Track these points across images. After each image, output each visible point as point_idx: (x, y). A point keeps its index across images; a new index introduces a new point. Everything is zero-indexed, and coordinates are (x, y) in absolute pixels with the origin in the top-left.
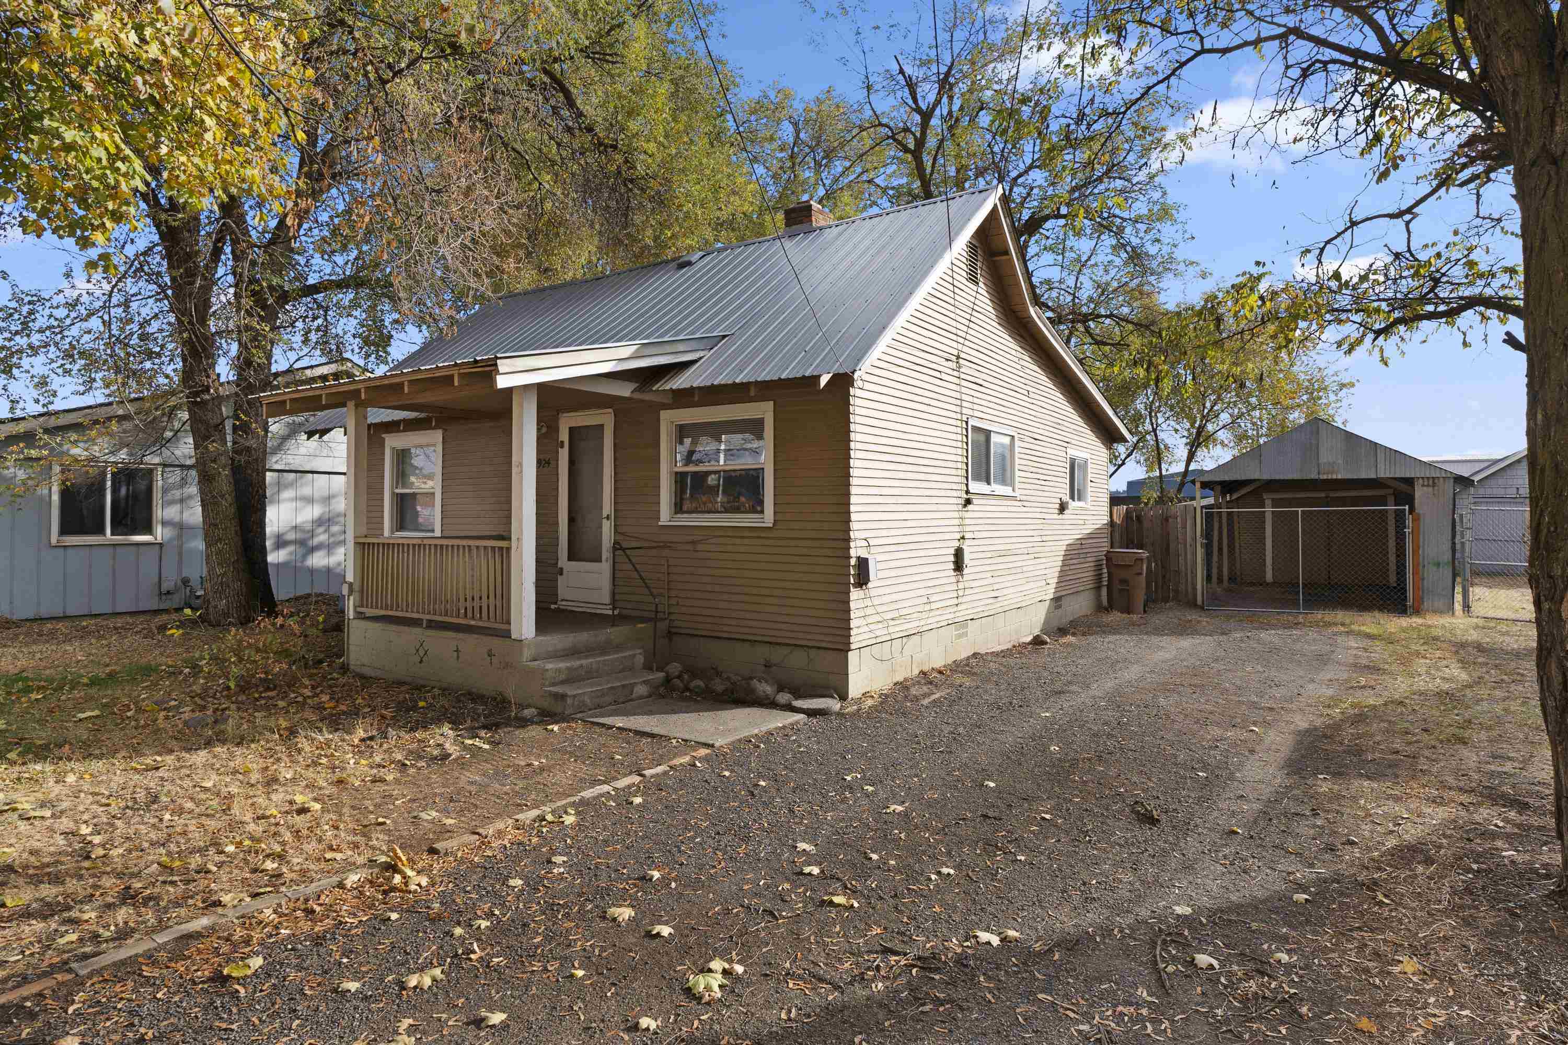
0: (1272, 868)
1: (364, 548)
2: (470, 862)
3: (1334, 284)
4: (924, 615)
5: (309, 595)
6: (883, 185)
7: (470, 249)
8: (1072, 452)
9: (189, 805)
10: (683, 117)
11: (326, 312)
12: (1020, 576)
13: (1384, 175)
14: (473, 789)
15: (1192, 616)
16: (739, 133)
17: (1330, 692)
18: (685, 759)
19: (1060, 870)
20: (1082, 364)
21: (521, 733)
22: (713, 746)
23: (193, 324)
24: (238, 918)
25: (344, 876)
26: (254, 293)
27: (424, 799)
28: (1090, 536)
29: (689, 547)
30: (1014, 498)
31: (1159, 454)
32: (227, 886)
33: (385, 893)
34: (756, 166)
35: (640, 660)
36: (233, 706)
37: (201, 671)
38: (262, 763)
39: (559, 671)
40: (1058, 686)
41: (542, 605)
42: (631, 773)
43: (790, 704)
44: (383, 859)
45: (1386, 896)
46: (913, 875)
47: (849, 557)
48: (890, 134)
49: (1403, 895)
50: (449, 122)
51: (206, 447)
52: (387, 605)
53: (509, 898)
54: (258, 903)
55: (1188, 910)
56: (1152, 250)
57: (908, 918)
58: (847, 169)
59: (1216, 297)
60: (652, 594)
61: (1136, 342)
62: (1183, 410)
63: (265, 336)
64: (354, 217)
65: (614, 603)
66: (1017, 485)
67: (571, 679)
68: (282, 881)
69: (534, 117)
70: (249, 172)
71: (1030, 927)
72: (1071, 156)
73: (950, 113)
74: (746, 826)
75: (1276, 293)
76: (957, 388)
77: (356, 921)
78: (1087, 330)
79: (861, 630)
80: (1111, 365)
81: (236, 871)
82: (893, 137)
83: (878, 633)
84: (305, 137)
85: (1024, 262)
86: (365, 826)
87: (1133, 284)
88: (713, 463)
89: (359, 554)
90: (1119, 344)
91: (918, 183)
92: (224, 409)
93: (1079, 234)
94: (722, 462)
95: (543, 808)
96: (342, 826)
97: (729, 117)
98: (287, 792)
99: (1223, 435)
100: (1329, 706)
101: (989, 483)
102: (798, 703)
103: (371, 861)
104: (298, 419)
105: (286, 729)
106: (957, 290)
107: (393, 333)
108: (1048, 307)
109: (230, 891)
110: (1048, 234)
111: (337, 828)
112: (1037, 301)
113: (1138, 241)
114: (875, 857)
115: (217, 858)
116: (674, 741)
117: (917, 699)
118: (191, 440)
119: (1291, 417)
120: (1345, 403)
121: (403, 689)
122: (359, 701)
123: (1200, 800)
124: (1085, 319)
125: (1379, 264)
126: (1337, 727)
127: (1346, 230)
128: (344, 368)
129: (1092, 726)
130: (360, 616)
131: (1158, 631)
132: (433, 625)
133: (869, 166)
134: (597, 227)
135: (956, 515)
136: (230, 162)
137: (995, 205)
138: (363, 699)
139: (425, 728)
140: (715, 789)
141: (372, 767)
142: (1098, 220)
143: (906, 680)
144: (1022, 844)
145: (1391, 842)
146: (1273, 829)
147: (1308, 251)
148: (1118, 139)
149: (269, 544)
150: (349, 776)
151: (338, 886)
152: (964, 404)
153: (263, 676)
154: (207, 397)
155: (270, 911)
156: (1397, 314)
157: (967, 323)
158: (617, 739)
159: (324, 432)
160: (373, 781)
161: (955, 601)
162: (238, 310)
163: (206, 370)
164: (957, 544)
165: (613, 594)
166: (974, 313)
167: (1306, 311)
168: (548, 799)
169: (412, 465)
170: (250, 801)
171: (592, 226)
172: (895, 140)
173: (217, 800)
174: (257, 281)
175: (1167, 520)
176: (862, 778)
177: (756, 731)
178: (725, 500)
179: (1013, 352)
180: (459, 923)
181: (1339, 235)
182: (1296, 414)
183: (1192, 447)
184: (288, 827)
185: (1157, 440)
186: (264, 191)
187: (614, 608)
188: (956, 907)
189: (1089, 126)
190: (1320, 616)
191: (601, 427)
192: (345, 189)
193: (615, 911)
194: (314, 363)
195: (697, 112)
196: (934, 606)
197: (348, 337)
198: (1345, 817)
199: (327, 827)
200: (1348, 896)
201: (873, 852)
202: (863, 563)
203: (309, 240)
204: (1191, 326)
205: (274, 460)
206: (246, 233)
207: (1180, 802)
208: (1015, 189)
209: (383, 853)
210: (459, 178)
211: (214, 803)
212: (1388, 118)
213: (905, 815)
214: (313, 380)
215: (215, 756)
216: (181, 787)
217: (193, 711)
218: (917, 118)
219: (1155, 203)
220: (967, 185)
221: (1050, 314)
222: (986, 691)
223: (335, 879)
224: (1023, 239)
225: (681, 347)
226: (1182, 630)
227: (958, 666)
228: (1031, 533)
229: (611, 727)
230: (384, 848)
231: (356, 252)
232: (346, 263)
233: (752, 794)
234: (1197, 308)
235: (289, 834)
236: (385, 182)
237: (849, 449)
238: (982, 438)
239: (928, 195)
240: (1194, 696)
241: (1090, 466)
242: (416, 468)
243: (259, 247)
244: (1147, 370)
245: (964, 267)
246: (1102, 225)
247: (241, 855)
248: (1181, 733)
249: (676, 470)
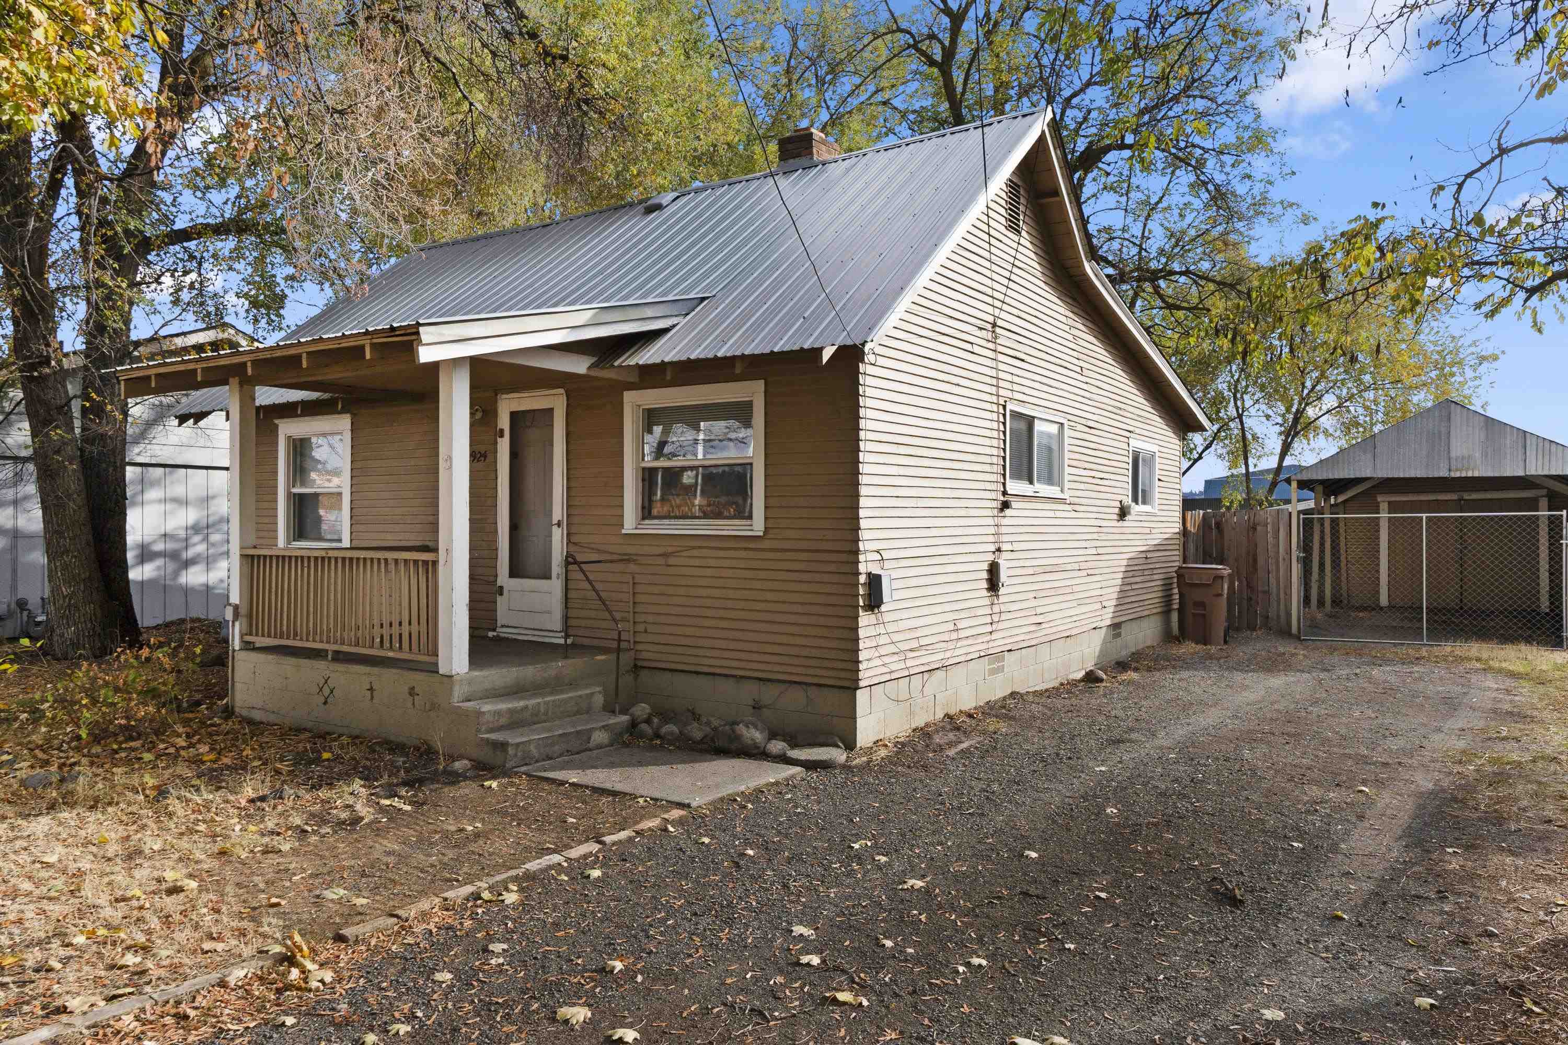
0: (1387, 964)
1: (251, 561)
2: (387, 952)
3: (1474, 231)
4: (951, 645)
5: (182, 621)
6: (902, 107)
7: (384, 187)
8: (1136, 444)
9: (27, 886)
10: (652, 21)
11: (200, 264)
12: (1070, 597)
13: (1547, 88)
14: (391, 860)
15: (1284, 647)
16: (722, 41)
17: (1461, 744)
18: (652, 823)
19: (1118, 961)
20: (1149, 333)
21: (450, 792)
22: (689, 806)
23: (26, 278)
24: (88, 1028)
25: (226, 972)
26: (105, 240)
27: (329, 873)
28: (1158, 548)
29: (661, 561)
30: (1062, 501)
31: (1245, 446)
32: (74, 988)
33: (279, 991)
34: (742, 83)
35: (599, 700)
36: (85, 761)
37: (43, 716)
38: (121, 831)
39: (498, 713)
40: (1116, 734)
41: (476, 633)
42: (587, 840)
43: (785, 754)
44: (277, 949)
45: (1536, 1003)
46: (935, 966)
47: (858, 574)
48: (911, 41)
49: (1558, 1003)
50: (353, 23)
51: (47, 434)
52: (282, 632)
53: (435, 997)
54: (115, 1008)
55: (1279, 1015)
56: (1241, 189)
57: (930, 1020)
58: (858, 87)
59: (1322, 248)
60: (614, 620)
61: (1219, 305)
62: (1276, 391)
63: (121, 295)
64: (235, 144)
65: (567, 630)
66: (1067, 485)
67: (516, 722)
68: (146, 979)
69: (463, 18)
70: (92, 83)
71: (1081, 1033)
72: (1140, 70)
73: (987, 15)
74: (730, 905)
75: (1399, 242)
76: (993, 364)
77: (241, 1028)
78: (1157, 290)
79: (871, 664)
80: (1186, 334)
81: (86, 968)
82: (915, 46)
83: (894, 667)
84: (165, 36)
85: (1078, 204)
86: (254, 909)
87: (1215, 233)
88: (689, 457)
89: (247, 569)
90: (1195, 308)
91: (946, 105)
92: (69, 387)
93: (1147, 167)
94: (700, 456)
95: (479, 884)
96: (224, 909)
97: (709, 20)
98: (154, 867)
99: (1326, 422)
100: (1460, 762)
101: (1031, 482)
102: (795, 754)
103: (261, 952)
104: (166, 400)
105: (154, 788)
106: (993, 241)
107: (288, 291)
108: (1108, 263)
109: (78, 994)
110: (1108, 169)
111: (218, 911)
112: (1094, 254)
113: (1224, 177)
114: (889, 943)
115: (62, 952)
116: (641, 800)
117: (941, 748)
118: (26, 425)
119: (1415, 399)
120: (1485, 381)
121: (302, 737)
122: (248, 752)
123: (1294, 877)
124: (1154, 276)
125: (1535, 203)
126: (1470, 788)
127: (1493, 159)
128: (226, 335)
129: (1158, 784)
130: (248, 646)
131: (1243, 667)
132: (339, 657)
133: (885, 83)
134: (544, 159)
135: (990, 521)
136: (69, 70)
137: (1043, 132)
138: (253, 749)
139: (331, 785)
140: (692, 859)
141: (263, 835)
142: (1173, 151)
143: (927, 725)
144: (1071, 930)
145: (1542, 935)
146: (1387, 914)
147: (1441, 188)
148: (1200, 47)
149: (130, 556)
150: (233, 845)
151: (219, 985)
152: (1001, 384)
153: (123, 722)
154: (48, 370)
155: (131, 1017)
156: (1557, 267)
157: (1005, 282)
158: (570, 798)
159: (199, 416)
160: (265, 852)
161: (989, 628)
162: (86, 260)
163: (45, 338)
164: (991, 557)
165: (566, 618)
166: (1015, 270)
167: (1438, 265)
168: (484, 871)
169: (313, 458)
170: (106, 880)
171: (537, 159)
172: (918, 50)
173: (63, 878)
174: (110, 224)
175: (1254, 529)
176: (875, 845)
177: (743, 788)
178: (705, 502)
179: (1063, 319)
180: (371, 1029)
181: (1483, 165)
182: (1422, 395)
183: (1287, 437)
184: (155, 911)
185: (1243, 429)
186: (114, 108)
187: (567, 636)
188: (989, 1006)
189: (1164, 30)
190: (1449, 649)
191: (551, 410)
192: (222, 108)
193: (565, 1012)
194: (186, 329)
195: (668, 14)
196: (962, 634)
197: (231, 298)
198: (1481, 902)
199: (205, 910)
200: (1487, 1002)
201: (886, 938)
202: (875, 582)
203: (178, 172)
204: (1289, 285)
205: (136, 450)
206: (93, 161)
207: (1269, 879)
208: (1069, 112)
209: (276, 941)
210: (368, 96)
211: (59, 883)
212: (1555, 10)
213: (927, 892)
214: (185, 350)
215: (60, 824)
216: (15, 862)
217: (32, 767)
218: (946, 21)
219: (1246, 128)
220: (1008, 107)
221: (1110, 271)
222: (1026, 740)
223: (215, 976)
224: (1077, 175)
225: (649, 312)
226: (1272, 665)
227: (991, 708)
228: (1084, 544)
229: (562, 783)
230: (278, 935)
231: (236, 190)
232: (225, 203)
233: (737, 865)
234: (1298, 262)
235: (156, 920)
236: (273, 99)
237: (858, 440)
238: (1022, 426)
239: (959, 120)
240: (1287, 747)
241: (1157, 459)
242: (319, 462)
243: (111, 180)
244: (1233, 341)
245: (1003, 211)
246: (1178, 158)
247: (94, 948)
248: (1269, 793)
249: (644, 465)
